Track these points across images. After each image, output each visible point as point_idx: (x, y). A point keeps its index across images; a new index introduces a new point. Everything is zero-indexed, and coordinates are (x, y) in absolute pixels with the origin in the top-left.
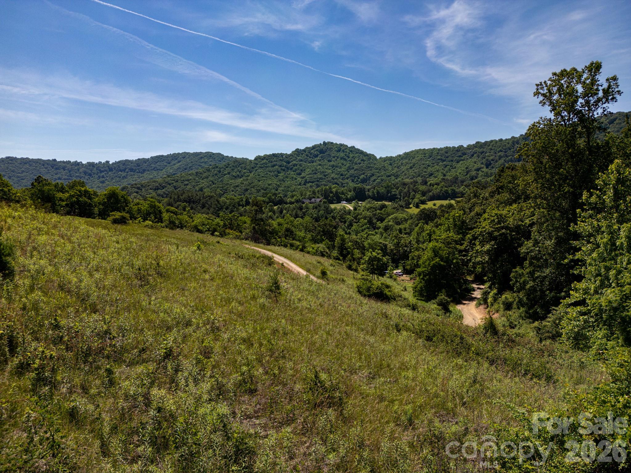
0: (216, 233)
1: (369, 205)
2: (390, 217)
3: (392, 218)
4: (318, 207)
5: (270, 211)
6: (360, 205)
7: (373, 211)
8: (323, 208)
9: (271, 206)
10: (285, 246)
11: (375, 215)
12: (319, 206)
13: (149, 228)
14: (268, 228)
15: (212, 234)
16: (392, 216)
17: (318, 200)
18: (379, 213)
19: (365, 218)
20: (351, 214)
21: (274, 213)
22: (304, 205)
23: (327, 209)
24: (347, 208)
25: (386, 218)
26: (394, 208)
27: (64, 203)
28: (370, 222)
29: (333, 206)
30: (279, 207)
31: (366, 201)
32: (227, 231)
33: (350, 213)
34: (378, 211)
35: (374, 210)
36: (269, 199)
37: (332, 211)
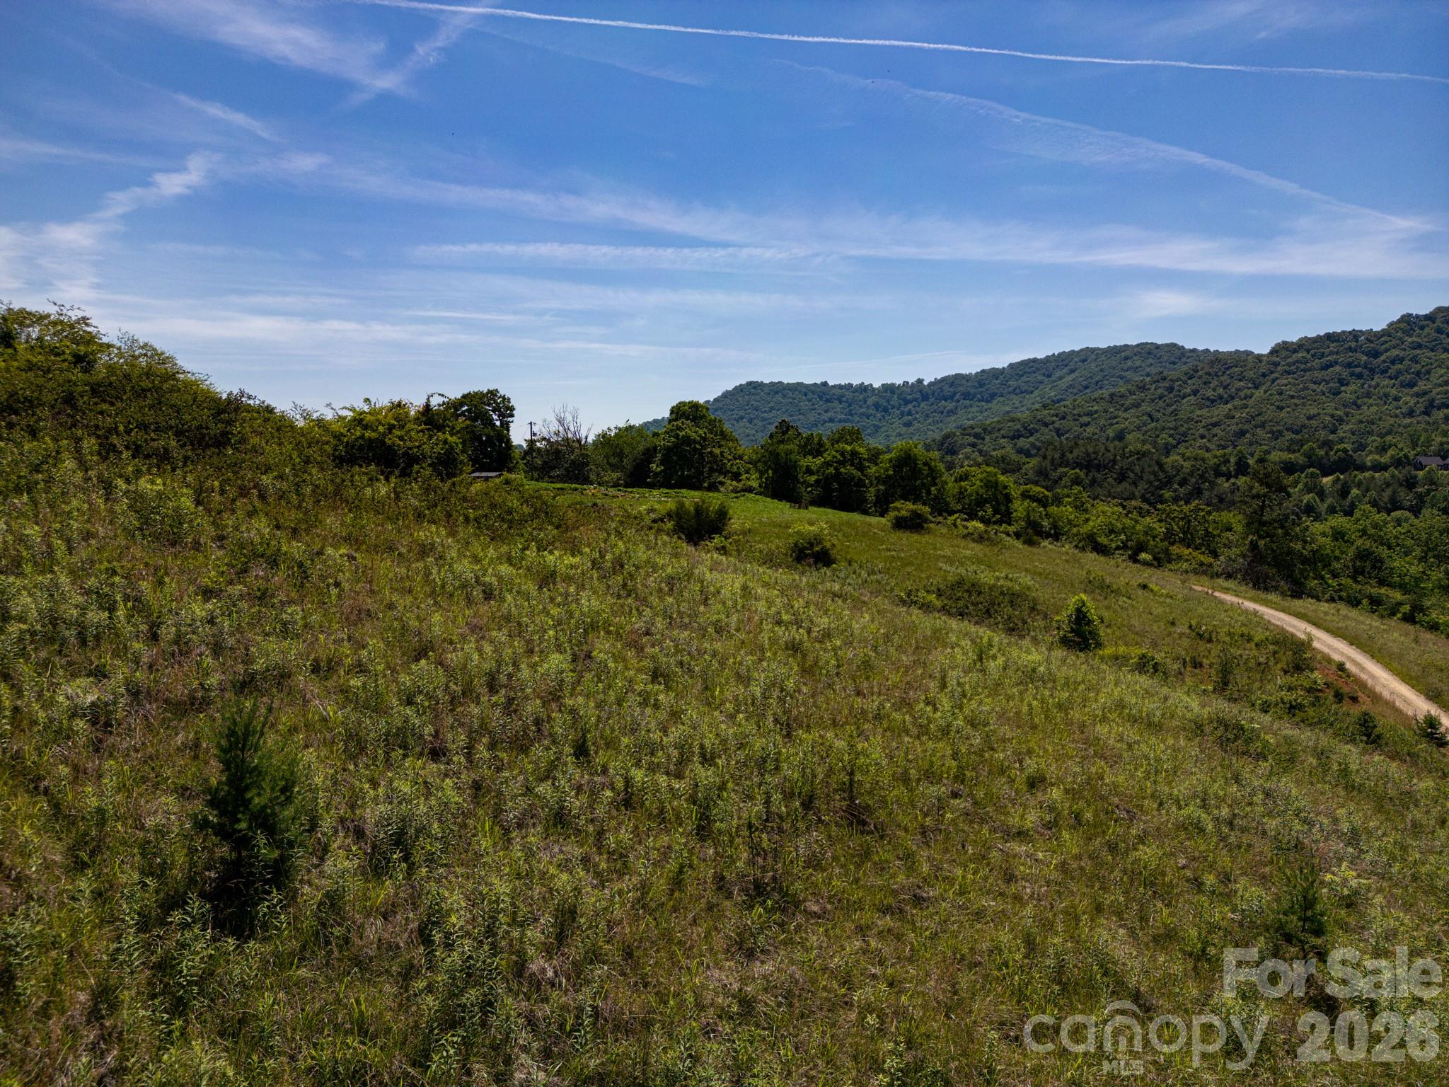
0: (1143, 556)
5: (1309, 491)
9: (1312, 475)
10: (1354, 602)
13: (974, 541)
14: (1298, 546)
15: (1134, 559)
21: (1321, 494)
22: (1421, 474)
27: (813, 478)
30: (1338, 479)
32: (1175, 549)
36: (1309, 457)
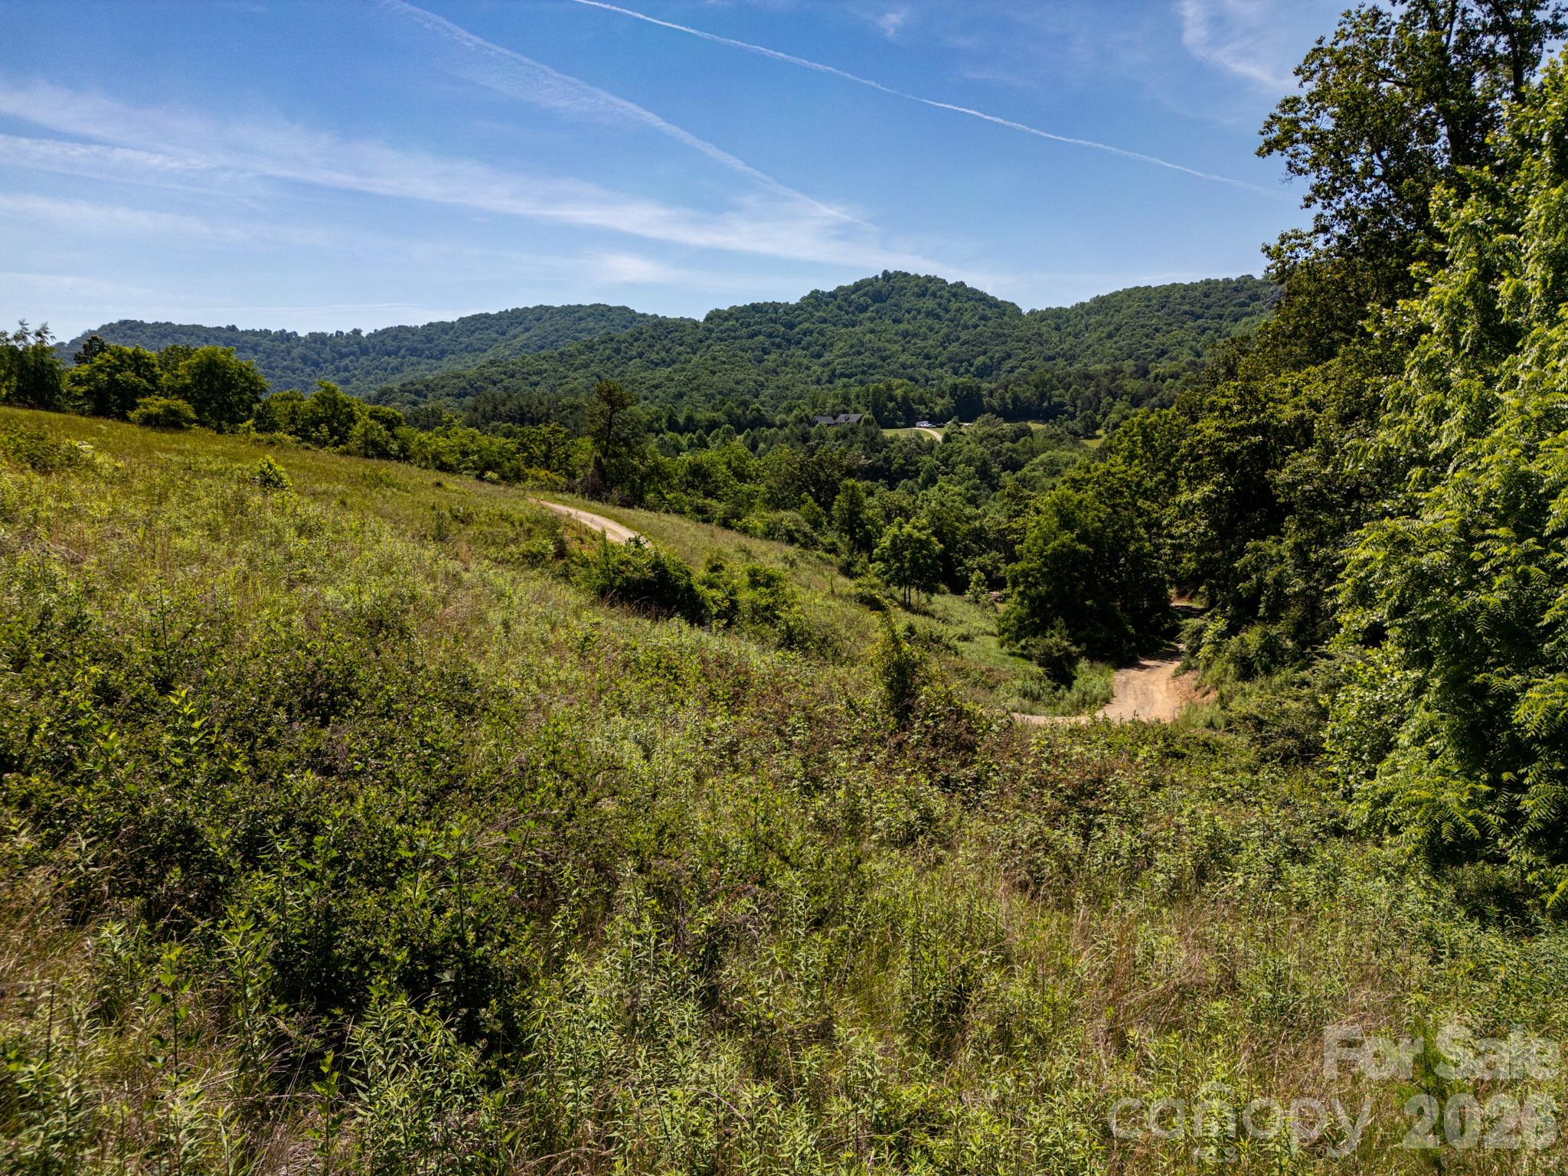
0: (489, 474)
1: (986, 429)
2: (1036, 461)
3: (1042, 464)
4: (850, 435)
6: (963, 430)
7: (994, 445)
8: (861, 436)
10: (681, 512)
11: (999, 454)
12: (853, 431)
16: (1043, 456)
17: (854, 418)
18: (1008, 450)
19: (969, 462)
20: (935, 452)
22: (813, 430)
23: (873, 439)
24: (926, 439)
25: (1027, 461)
26: (1051, 437)
28: (984, 472)
29: (888, 433)
31: (980, 420)
32: (532, 471)
33: (932, 448)
34: (1007, 444)
35: (996, 441)
36: (729, 416)
37: (885, 444)
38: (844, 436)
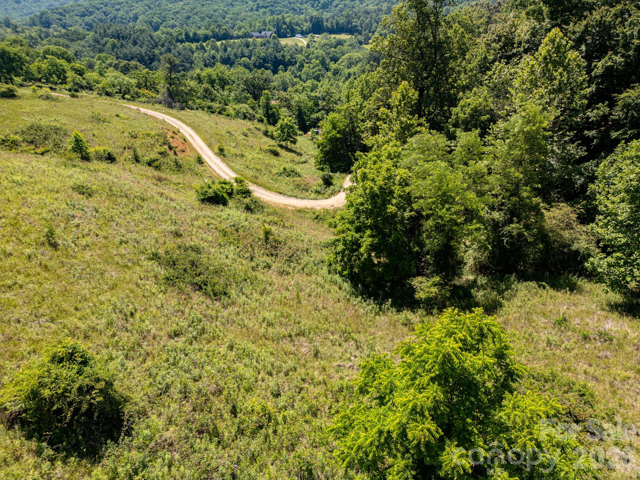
1: (324, 40)
2: (344, 57)
3: (346, 59)
5: (213, 49)
6: (315, 39)
7: (327, 49)
8: (272, 44)
9: (214, 41)
11: (328, 54)
12: (268, 42)
15: (123, 97)
16: (346, 55)
17: (269, 33)
18: (333, 52)
19: (317, 58)
20: (303, 53)
24: (300, 43)
25: (340, 57)
26: (351, 44)
30: (223, 43)
31: (323, 35)
34: (333, 49)
36: (212, 33)
37: (282, 48)
38: (265, 45)
